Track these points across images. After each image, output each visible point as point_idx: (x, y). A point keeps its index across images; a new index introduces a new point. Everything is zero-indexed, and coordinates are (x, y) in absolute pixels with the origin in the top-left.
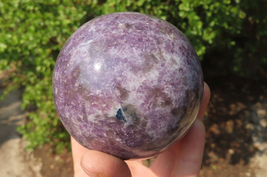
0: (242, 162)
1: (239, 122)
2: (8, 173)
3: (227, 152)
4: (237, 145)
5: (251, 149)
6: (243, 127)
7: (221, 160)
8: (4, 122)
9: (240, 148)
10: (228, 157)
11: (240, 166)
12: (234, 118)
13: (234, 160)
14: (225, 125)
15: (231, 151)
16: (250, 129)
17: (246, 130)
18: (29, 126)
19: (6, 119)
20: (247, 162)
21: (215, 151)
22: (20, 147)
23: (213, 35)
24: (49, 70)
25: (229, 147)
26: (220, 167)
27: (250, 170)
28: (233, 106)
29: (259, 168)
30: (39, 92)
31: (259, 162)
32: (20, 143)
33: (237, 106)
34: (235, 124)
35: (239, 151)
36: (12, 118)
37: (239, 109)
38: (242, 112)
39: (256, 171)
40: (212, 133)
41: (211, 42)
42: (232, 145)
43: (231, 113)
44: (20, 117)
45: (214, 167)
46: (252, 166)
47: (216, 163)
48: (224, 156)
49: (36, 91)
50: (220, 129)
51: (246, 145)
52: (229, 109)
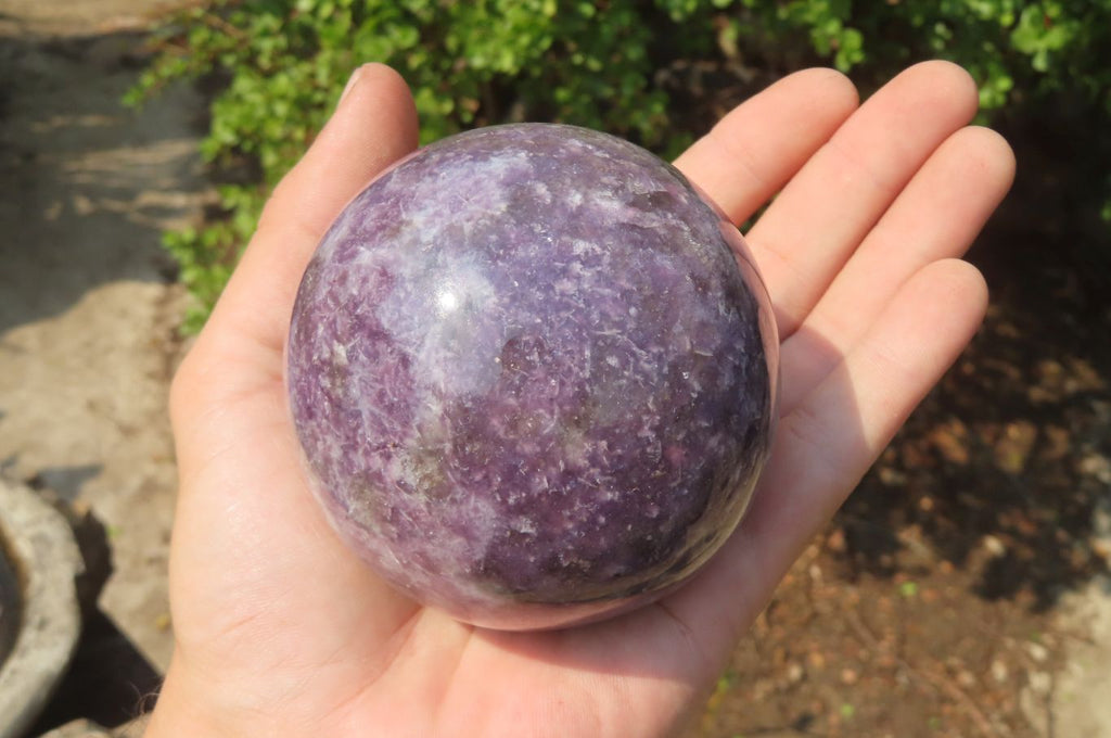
0: (1025, 598)
1: (1060, 439)
2: (92, 406)
3: (979, 544)
4: (1026, 528)
5: (1078, 557)
6: (1069, 463)
7: (946, 567)
8: (117, 206)
9: (1032, 542)
10: (976, 564)
11: (1013, 610)
12: (1043, 416)
13: (997, 583)
14: (999, 436)
15: (994, 545)
16: (1094, 478)
17: (1076, 478)
18: (211, 237)
19: (128, 194)
20: (1045, 603)
21: (929, 529)
22: (158, 320)
23: (1056, 38)
24: (345, 21)
25: (990, 528)
26: (928, 595)
27: (1048, 638)
28: (1051, 368)
29: (1089, 641)
30: (281, 109)
31: (1095, 616)
32: (162, 302)
33: (1069, 372)
34: (1042, 442)
35: (1026, 553)
36: (149, 198)
37: (1071, 386)
38: (1081, 400)
39: (1074, 646)
40: (935, 452)
41: (1040, 64)
42: (1004, 521)
43: (1036, 394)
44: (179, 200)
45: (909, 589)
46: (1063, 622)
47: (921, 573)
48: (959, 558)
49: (270, 101)
50: (974, 447)
51: (1062, 535)
52: (1032, 378)
